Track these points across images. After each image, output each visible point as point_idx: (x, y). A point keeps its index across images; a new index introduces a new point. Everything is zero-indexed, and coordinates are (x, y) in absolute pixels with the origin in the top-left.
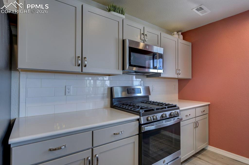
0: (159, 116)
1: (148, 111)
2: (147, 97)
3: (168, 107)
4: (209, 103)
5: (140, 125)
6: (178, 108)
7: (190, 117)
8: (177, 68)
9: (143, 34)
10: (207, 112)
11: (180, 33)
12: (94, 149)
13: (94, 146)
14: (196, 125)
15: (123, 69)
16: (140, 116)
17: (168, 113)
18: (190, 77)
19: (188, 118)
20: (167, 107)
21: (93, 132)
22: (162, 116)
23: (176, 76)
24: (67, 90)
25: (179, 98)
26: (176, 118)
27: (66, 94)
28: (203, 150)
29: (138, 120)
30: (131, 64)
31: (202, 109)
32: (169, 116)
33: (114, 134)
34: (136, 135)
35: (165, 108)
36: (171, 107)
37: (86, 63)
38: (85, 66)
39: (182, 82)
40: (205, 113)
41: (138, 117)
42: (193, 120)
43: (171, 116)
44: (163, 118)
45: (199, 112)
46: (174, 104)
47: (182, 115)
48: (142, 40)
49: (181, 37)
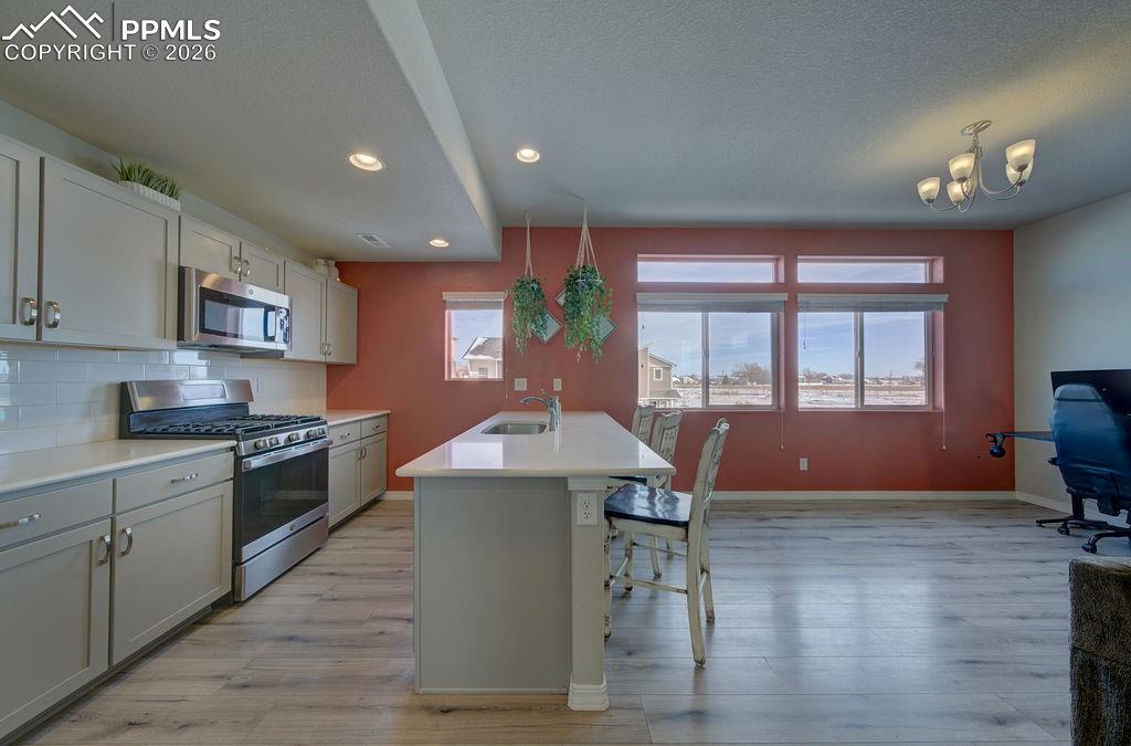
0: (282, 437)
1: (252, 432)
2: (244, 406)
3: (302, 422)
4: (388, 412)
5: (238, 460)
6: (325, 423)
7: (351, 438)
8: (323, 341)
9: (240, 259)
10: (384, 428)
11: (332, 263)
12: (117, 517)
13: (117, 511)
14: (362, 454)
15: (180, 337)
16: (238, 441)
17: (302, 433)
18: (354, 361)
19: (345, 441)
20: (299, 421)
21: (114, 481)
22: (289, 439)
23: (322, 358)
25: (328, 408)
26: (319, 442)
28: (376, 501)
29: (232, 450)
30: (206, 327)
31: (376, 422)
32: (305, 437)
33: (172, 481)
34: (227, 480)
35: (297, 423)
36: (311, 420)
37: (56, 316)
38: (54, 326)
39: (334, 371)
40: (379, 430)
41: (234, 443)
42: (357, 445)
43: (309, 438)
44: (290, 443)
45: (368, 428)
46: (316, 415)
47: (332, 436)
48: (236, 272)
49: (335, 272)
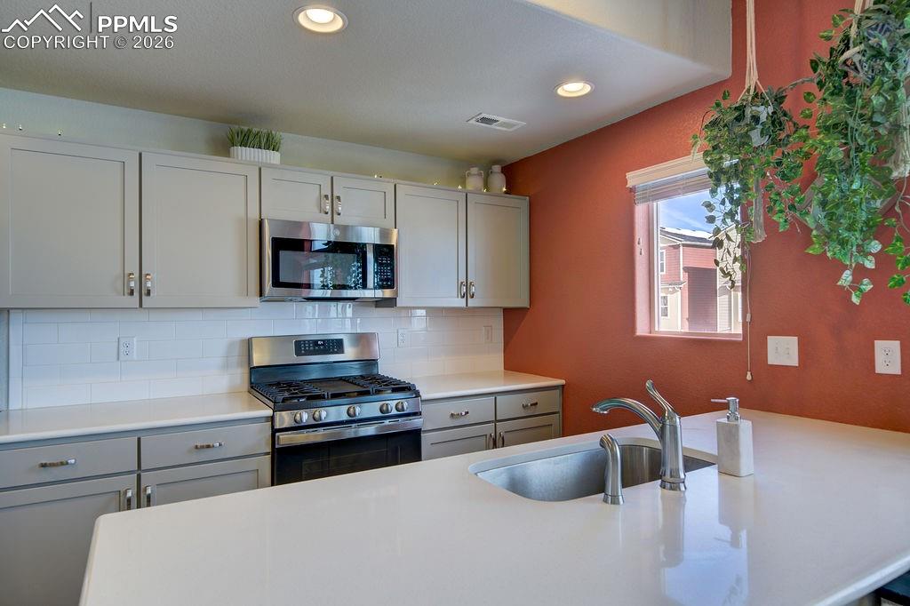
4: (562, 382)
8: (462, 280)
9: (330, 196)
11: (497, 168)
12: (142, 474)
13: (143, 468)
15: (261, 294)
16: (274, 411)
18: (526, 303)
24: (122, 349)
25: (505, 368)
27: (121, 358)
29: (272, 419)
30: (281, 280)
33: (196, 447)
37: (149, 284)
38: (149, 293)
39: (510, 317)
40: (539, 410)
41: (271, 413)
48: (325, 212)
